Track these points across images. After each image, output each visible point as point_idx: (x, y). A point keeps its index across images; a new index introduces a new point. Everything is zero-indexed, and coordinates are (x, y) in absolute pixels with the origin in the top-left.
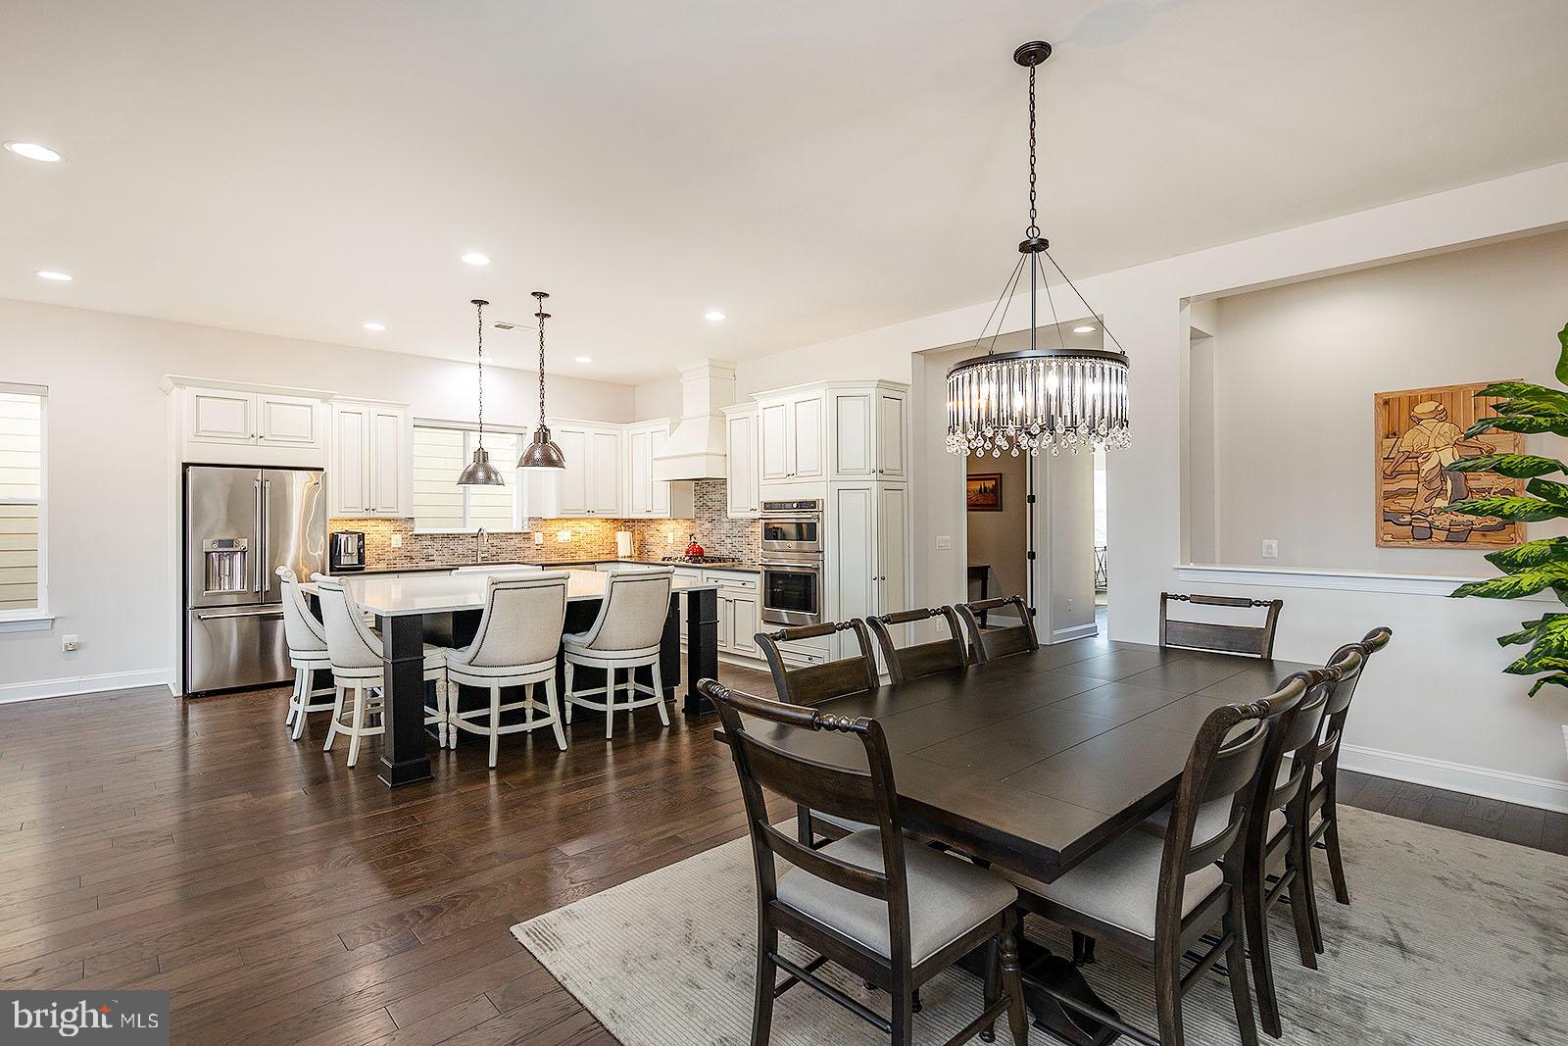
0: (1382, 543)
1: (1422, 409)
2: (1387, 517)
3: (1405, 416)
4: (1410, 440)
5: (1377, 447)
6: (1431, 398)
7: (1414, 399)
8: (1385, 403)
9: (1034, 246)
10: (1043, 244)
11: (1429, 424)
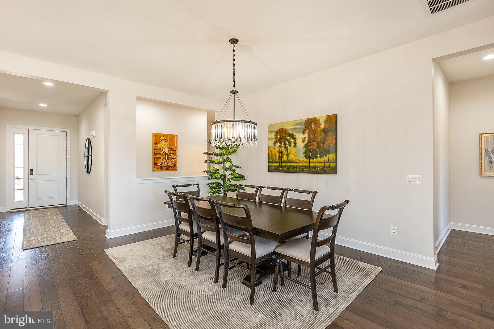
0: (154, 170)
1: (162, 138)
2: (156, 164)
3: (158, 140)
4: (160, 145)
5: (153, 147)
6: (164, 136)
7: (160, 135)
8: (155, 135)
9: (234, 92)
10: (237, 92)
11: (163, 142)
